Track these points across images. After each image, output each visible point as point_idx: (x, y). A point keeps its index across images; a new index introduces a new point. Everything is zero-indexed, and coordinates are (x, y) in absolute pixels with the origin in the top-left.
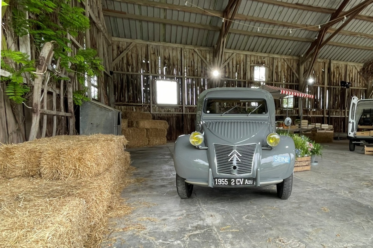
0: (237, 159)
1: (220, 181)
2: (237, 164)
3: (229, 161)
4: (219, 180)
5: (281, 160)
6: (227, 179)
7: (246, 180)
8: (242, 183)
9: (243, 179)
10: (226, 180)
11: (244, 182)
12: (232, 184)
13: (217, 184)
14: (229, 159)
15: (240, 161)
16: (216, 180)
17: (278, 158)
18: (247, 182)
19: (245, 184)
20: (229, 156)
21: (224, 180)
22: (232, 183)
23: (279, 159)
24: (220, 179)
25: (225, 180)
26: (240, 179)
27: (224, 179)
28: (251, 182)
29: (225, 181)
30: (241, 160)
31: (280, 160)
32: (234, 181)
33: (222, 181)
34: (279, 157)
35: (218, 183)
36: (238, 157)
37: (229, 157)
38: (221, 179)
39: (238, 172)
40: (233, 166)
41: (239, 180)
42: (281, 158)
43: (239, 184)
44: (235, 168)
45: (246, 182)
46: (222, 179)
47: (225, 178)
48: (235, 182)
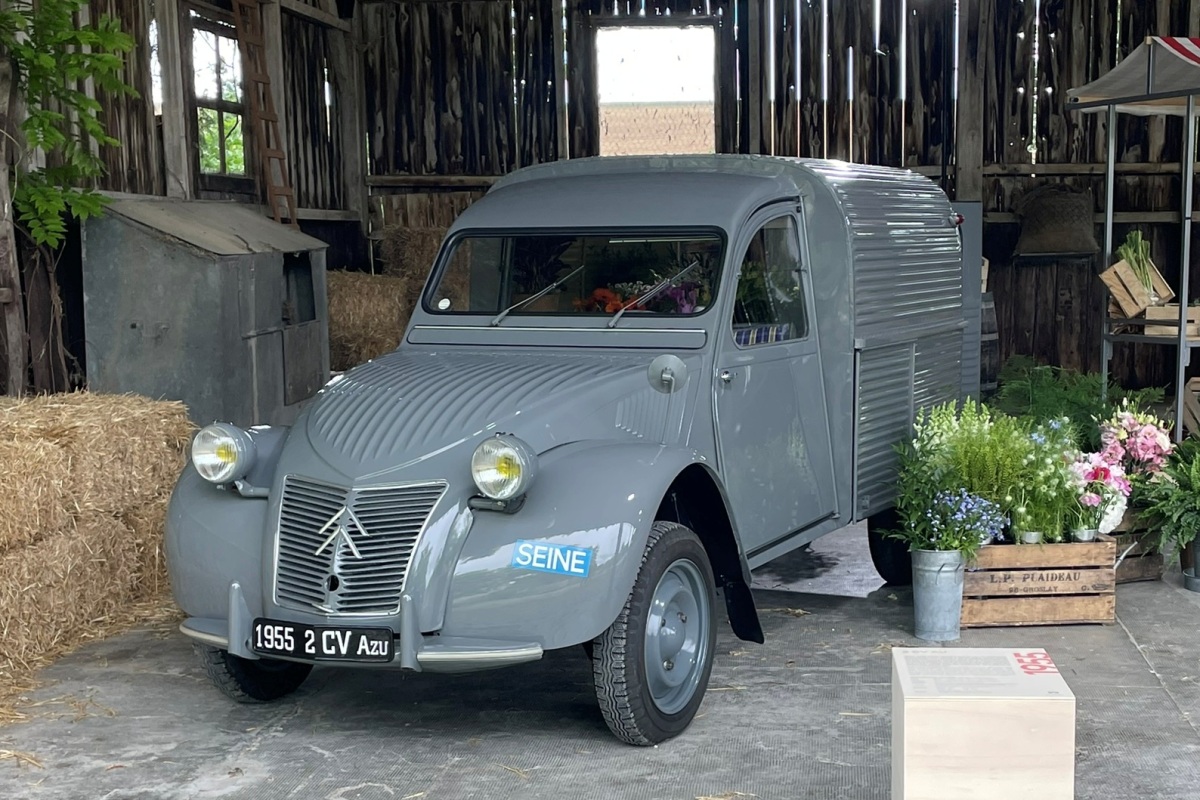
0: (347, 547)
1: (269, 631)
2: (342, 567)
3: (317, 553)
4: (267, 627)
5: (545, 561)
6: (291, 630)
7: (363, 638)
8: (344, 650)
9: (349, 634)
10: (290, 634)
11: (354, 643)
12: (307, 651)
13: (259, 645)
14: (321, 543)
15: (358, 556)
16: (259, 628)
17: (531, 552)
18: (366, 647)
19: (359, 652)
20: (321, 532)
21: (281, 633)
22: (308, 644)
23: (536, 556)
24: (271, 627)
25: (288, 630)
26: (338, 633)
27: (281, 628)
28: (379, 648)
29: (287, 637)
30: (361, 552)
31: (539, 561)
32: (312, 640)
33: (277, 636)
34: (538, 548)
35: (263, 642)
36: (354, 539)
37: (321, 536)
38: (274, 623)
39: (341, 602)
40: (327, 576)
41: (332, 633)
42: (546, 553)
43: (333, 651)
44: (334, 583)
45: (361, 647)
46: (278, 628)
47: (285, 624)
48: (318, 644)
